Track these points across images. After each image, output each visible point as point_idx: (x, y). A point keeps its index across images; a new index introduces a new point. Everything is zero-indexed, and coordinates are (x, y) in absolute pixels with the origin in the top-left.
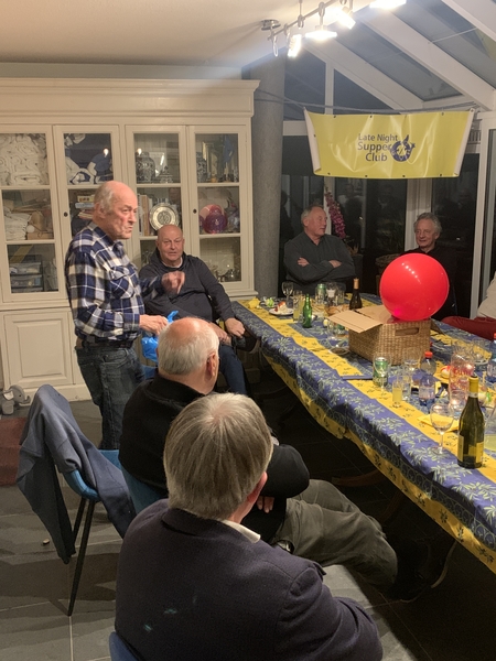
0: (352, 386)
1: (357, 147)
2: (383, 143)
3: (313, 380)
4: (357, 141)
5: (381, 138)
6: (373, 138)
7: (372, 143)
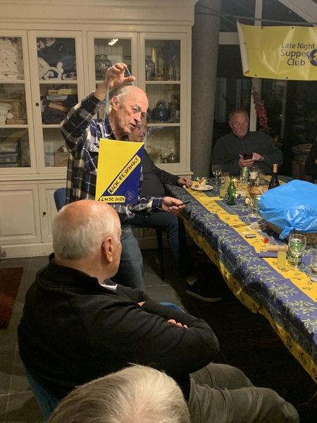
0: (267, 265)
1: (281, 53)
2: (302, 50)
3: (232, 255)
4: (280, 48)
5: (300, 46)
6: (293, 46)
7: (293, 50)
